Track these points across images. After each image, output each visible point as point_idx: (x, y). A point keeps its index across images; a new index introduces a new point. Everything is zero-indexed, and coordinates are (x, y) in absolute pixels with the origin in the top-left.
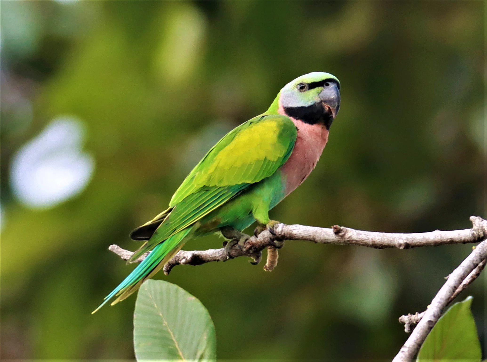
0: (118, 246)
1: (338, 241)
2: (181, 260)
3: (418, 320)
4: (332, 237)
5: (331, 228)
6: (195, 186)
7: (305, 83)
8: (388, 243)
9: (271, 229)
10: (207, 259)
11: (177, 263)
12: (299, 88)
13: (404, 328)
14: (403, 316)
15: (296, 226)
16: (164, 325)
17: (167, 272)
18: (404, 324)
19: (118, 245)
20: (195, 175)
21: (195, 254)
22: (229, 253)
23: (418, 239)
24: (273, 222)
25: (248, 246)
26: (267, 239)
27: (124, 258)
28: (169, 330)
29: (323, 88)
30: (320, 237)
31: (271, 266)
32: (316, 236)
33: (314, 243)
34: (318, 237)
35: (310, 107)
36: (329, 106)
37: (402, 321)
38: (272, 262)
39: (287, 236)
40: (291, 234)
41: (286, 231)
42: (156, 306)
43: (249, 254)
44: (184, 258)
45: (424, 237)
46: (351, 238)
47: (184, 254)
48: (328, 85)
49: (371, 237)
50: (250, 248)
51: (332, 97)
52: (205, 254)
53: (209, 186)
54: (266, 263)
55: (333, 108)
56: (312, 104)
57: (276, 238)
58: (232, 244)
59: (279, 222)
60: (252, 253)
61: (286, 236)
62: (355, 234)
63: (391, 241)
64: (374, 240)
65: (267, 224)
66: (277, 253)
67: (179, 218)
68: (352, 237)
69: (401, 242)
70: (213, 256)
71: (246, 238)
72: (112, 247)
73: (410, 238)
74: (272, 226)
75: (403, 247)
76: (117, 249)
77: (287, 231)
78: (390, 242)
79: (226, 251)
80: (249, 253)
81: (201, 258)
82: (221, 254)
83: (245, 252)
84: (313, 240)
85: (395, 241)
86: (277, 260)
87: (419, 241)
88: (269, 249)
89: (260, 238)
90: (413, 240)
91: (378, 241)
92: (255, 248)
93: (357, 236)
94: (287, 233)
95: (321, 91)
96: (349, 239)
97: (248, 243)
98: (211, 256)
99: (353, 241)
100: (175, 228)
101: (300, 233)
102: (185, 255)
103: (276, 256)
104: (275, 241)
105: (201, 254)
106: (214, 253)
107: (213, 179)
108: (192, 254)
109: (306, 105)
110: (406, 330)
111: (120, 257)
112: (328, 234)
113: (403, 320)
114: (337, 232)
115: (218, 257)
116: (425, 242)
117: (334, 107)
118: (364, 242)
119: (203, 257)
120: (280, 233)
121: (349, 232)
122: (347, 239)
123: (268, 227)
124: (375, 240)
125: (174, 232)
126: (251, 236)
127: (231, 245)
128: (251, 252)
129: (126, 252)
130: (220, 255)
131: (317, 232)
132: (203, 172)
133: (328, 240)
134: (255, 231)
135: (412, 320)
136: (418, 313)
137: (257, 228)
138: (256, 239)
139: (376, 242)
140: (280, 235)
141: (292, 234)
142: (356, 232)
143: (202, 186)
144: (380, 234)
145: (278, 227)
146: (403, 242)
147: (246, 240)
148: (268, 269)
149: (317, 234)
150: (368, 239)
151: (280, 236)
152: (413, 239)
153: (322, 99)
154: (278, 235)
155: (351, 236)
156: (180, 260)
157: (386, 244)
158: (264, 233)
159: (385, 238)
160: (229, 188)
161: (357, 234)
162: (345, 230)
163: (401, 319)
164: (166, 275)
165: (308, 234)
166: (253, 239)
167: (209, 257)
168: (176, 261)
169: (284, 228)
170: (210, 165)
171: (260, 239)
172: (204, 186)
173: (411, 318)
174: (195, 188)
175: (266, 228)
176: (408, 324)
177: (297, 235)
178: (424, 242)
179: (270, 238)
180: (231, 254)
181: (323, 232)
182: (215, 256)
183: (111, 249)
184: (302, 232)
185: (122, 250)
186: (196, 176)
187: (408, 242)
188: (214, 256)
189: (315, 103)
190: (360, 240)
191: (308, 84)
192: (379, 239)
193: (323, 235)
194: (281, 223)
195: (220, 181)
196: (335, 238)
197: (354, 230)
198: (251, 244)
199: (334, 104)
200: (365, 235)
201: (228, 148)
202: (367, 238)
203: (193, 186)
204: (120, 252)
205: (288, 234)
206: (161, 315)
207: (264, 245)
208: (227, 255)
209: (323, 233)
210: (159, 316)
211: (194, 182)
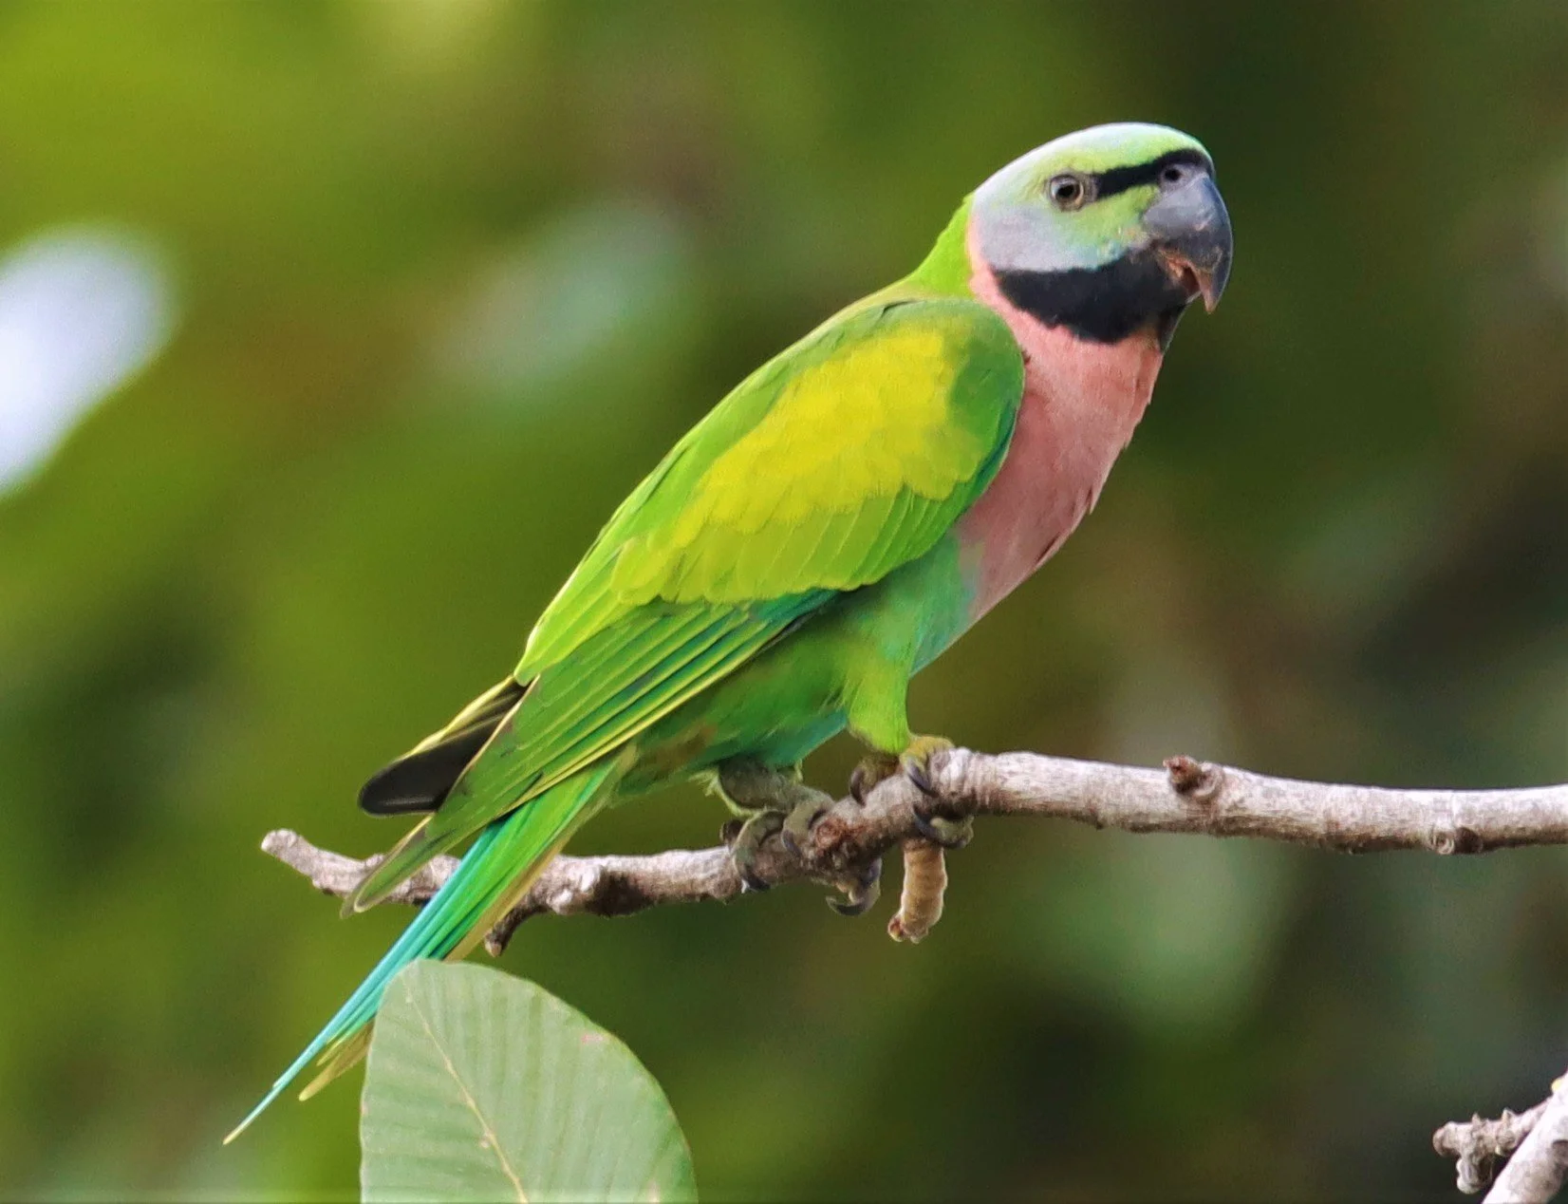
0: (301, 838)
1: (1191, 820)
2: (553, 896)
3: (1509, 1143)
4: (1166, 803)
5: (1163, 768)
6: (619, 598)
7: (1082, 173)
8: (1389, 830)
9: (917, 770)
10: (660, 890)
11: (537, 908)
12: (1053, 193)
13: (1456, 1174)
14: (1451, 1126)
15: (1019, 761)
16: (485, 1145)
17: (497, 941)
18: (1452, 1157)
19: (298, 834)
20: (618, 555)
21: (609, 870)
22: (749, 868)
23: (1513, 814)
24: (927, 742)
25: (827, 841)
26: (901, 812)
27: (325, 886)
28: (506, 1168)
29: (1157, 190)
30: (1117, 806)
31: (917, 923)
32: (1099, 800)
33: (1092, 828)
34: (1108, 804)
35: (1109, 270)
36: (1190, 264)
37: (1447, 1145)
38: (923, 905)
39: (983, 801)
40: (999, 790)
41: (979, 781)
42: (449, 1067)
43: (829, 873)
44: (566, 885)
45: (1535, 804)
46: (1244, 809)
47: (564, 869)
48: (1174, 176)
49: (1323, 808)
50: (835, 848)
51: (1202, 226)
52: (650, 869)
53: (679, 600)
54: (898, 906)
55: (1204, 270)
56: (1116, 256)
57: (937, 807)
58: (762, 833)
59: (948, 743)
60: (841, 870)
61: (979, 799)
62: (1258, 791)
63: (1403, 821)
64: (1334, 813)
65: (903, 750)
66: (944, 870)
67: (553, 726)
68: (1247, 803)
69: (1444, 824)
70: (684, 879)
71: (817, 807)
72: (274, 840)
73: (1481, 812)
74: (921, 759)
75: (1451, 844)
76: (295, 849)
77: (983, 778)
78: (1397, 826)
79: (737, 860)
80: (829, 866)
81: (636, 887)
82: (715, 871)
83: (812, 862)
84: (1087, 817)
85: (1421, 823)
86: (941, 894)
87: (1517, 822)
88: (908, 850)
89: (875, 805)
90: (1491, 819)
91: (1351, 820)
92: (855, 847)
93: (1266, 801)
94: (984, 789)
95: (1151, 202)
96: (1231, 815)
97: (827, 825)
98: (673, 881)
99: (1249, 819)
100: (537, 768)
101: (1036, 789)
102: (572, 875)
103: (941, 879)
104: (937, 822)
105: (633, 869)
106: (688, 865)
107: (691, 571)
108: (598, 871)
109: (1093, 264)
110: (1463, 1183)
111: (306, 880)
112: (1148, 794)
113: (1450, 1142)
114: (1187, 784)
115: (703, 883)
116: (1540, 828)
117: (1208, 265)
118: (1295, 824)
119: (640, 882)
120: (953, 789)
121: (1233, 785)
122: (1224, 814)
123: (906, 763)
124: (1340, 819)
125: (535, 787)
126: (838, 796)
127: (757, 838)
128: (838, 863)
129: (333, 860)
130: (713, 876)
131: (1103, 783)
132: (651, 538)
133: (1147, 815)
134: (854, 776)
135: (1486, 1142)
136: (1511, 1113)
137: (863, 766)
138: (858, 813)
139: (1343, 828)
140: (953, 794)
141: (1003, 793)
142: (1261, 783)
143: (645, 600)
144: (1358, 795)
145: (945, 765)
146: (1454, 826)
147: (818, 815)
148: (906, 931)
149: (1105, 794)
150: (1309, 812)
151: (955, 800)
152: (1491, 815)
153: (1156, 235)
154: (946, 796)
155: (1242, 801)
156: (549, 893)
157: (1382, 835)
158: (889, 788)
159: (1380, 808)
160: (757, 608)
161: (1267, 794)
162: (1219, 777)
163: (1442, 1139)
164: (492, 954)
165: (1069, 792)
166: (845, 811)
167: (669, 882)
168: (533, 899)
169: (971, 769)
170: (679, 509)
171: (873, 812)
172: (657, 600)
173: (1482, 1132)
174: (620, 605)
175: (898, 767)
176: (1471, 1156)
177: (1023, 796)
178: (1537, 824)
179: (916, 809)
180: (756, 872)
181: (1127, 786)
182: (692, 882)
183: (270, 849)
184: (1045, 782)
185: (314, 851)
186: (620, 558)
187: (1471, 826)
188: (687, 877)
189: (1129, 251)
190: (1279, 816)
191: (1094, 175)
192: (1353, 815)
193: (1130, 797)
194: (957, 746)
195: (721, 581)
196: (1179, 806)
197: (1254, 778)
198: (836, 833)
199: (1208, 256)
200: (1298, 795)
201: (749, 445)
202: (1307, 808)
203: (608, 596)
204: (307, 861)
205: (989, 791)
206: (471, 1103)
207: (892, 837)
208: (742, 875)
209: (1129, 790)
210: (462, 1107)
211: (613, 579)
